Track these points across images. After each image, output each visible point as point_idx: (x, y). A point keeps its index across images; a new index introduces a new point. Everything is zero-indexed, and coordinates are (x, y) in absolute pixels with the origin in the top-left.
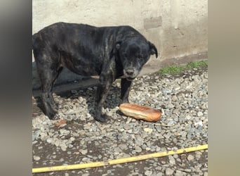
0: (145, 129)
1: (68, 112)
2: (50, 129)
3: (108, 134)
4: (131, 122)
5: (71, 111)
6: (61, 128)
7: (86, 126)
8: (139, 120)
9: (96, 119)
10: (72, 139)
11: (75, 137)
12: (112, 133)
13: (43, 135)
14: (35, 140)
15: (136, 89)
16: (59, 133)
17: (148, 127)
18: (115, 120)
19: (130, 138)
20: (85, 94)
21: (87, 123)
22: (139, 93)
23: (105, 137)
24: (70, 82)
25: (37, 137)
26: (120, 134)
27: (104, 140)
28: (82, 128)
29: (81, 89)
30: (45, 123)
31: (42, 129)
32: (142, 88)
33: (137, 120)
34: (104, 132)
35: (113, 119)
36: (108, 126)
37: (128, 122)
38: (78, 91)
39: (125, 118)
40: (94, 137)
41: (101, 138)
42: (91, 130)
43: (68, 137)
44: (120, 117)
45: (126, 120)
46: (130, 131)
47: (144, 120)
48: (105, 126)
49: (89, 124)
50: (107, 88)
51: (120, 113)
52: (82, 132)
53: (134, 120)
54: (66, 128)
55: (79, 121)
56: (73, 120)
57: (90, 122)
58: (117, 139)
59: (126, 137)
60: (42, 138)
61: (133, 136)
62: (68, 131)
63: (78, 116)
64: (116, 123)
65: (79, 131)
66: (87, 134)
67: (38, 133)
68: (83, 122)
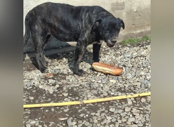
0: (111, 81)
1: (55, 68)
2: (41, 79)
3: (84, 83)
4: (100, 75)
5: (57, 67)
6: (49, 78)
7: (67, 78)
8: (106, 74)
9: (75, 73)
10: (57, 86)
11: (59, 85)
12: (86, 83)
13: (36, 83)
14: (31, 86)
15: (105, 54)
16: (48, 82)
17: (113, 79)
18: (89, 74)
19: (99, 86)
20: (67, 56)
21: (68, 75)
22: (107, 56)
23: (81, 85)
24: (57, 48)
25: (32, 84)
26: (92, 83)
27: (81, 87)
28: (65, 79)
29: (64, 53)
30: (38, 75)
31: (36, 79)
32: (109, 53)
33: (105, 74)
34: (80, 81)
35: (87, 73)
36: (83, 78)
37: (98, 76)
38: (62, 54)
39: (96, 72)
40: (73, 85)
41: (78, 85)
42: (71, 80)
43: (54, 85)
44: (92, 72)
45: (97, 74)
46: (100, 82)
47: (110, 74)
48: (81, 78)
49: (70, 76)
50: (83, 50)
51: (92, 69)
52: (65, 81)
53: (102, 74)
54: (53, 79)
55: (62, 74)
56: (58, 74)
58: (90, 87)
59: (97, 85)
60: (35, 85)
61: (102, 85)
62: (55, 81)
63: (62, 71)
64: (89, 76)
65: (62, 81)
66: (68, 83)
67: (33, 81)
68: (65, 75)
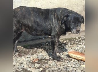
0: (82, 65)
1: (39, 55)
2: (29, 63)
3: (61, 67)
4: (74, 61)
5: (41, 54)
6: (35, 63)
7: (49, 62)
8: (79, 60)
10: (41, 69)
11: (43, 68)
12: (63, 67)
13: (26, 66)
14: (21, 68)
15: (77, 44)
16: (34, 65)
17: (84, 64)
18: (65, 60)
19: (73, 70)
20: (49, 45)
21: (50, 61)
22: (79, 46)
23: (59, 69)
24: (41, 38)
25: (22, 67)
26: (68, 67)
27: (59, 70)
28: (47, 63)
29: (47, 42)
30: (27, 60)
31: (25, 63)
32: (81, 43)
33: (77, 60)
34: (59, 66)
36: (61, 63)
37: (72, 61)
38: (45, 43)
39: (71, 59)
40: (53, 68)
41: (57, 69)
42: (52, 65)
43: (39, 68)
44: (68, 58)
45: (71, 60)
46: (74, 66)
47: (81, 60)
48: (59, 63)
49: (51, 61)
51: (68, 56)
52: (47, 65)
53: (76, 60)
54: (38, 63)
55: (45, 59)
56: (42, 59)
57: (51, 60)
58: (66, 70)
59: (71, 69)
60: (25, 68)
61: (75, 69)
62: (39, 65)
63: (45, 57)
64: (66, 61)
65: (45, 65)
66: (50, 66)
67: (23, 65)
68: (47, 60)
